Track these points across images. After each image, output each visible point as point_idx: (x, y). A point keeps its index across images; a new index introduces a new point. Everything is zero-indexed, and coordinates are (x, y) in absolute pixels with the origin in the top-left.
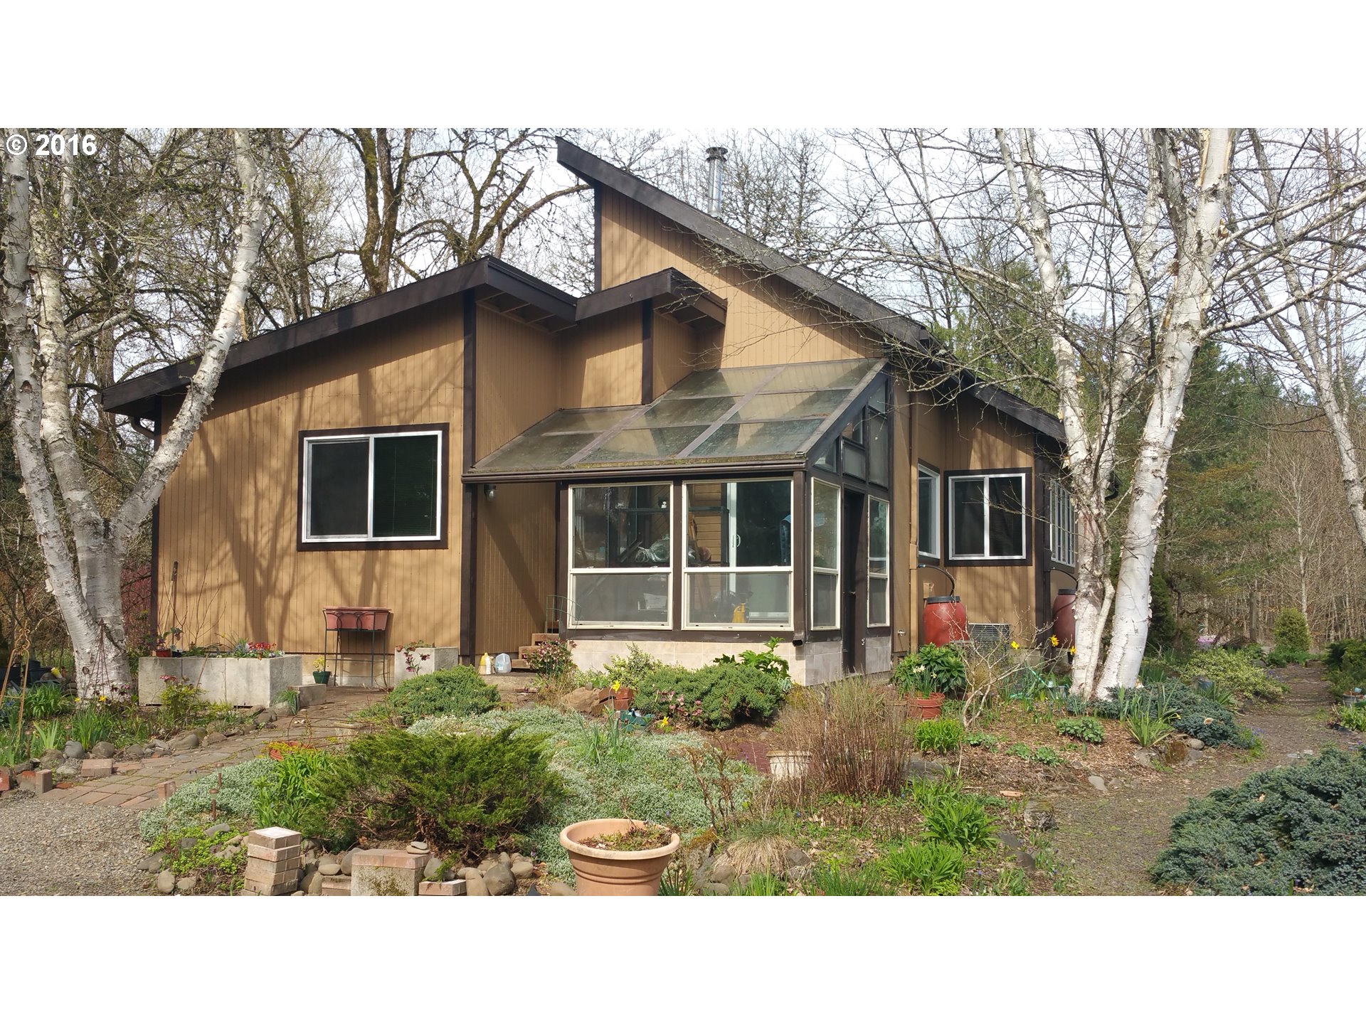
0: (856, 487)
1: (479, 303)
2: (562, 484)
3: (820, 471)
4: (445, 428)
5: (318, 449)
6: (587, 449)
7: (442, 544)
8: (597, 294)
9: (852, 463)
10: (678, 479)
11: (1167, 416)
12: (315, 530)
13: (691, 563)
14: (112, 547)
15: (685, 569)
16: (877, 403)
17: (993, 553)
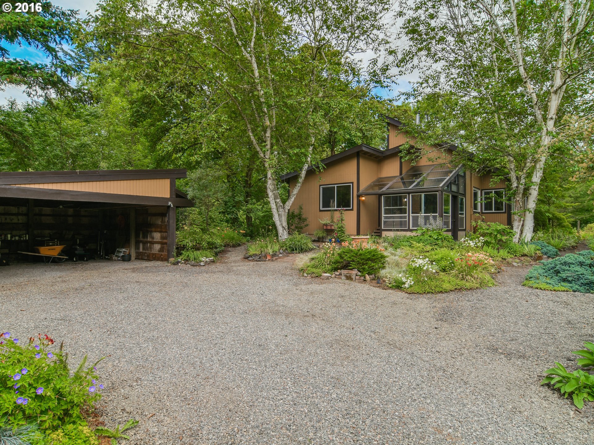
0: (456, 194)
1: (360, 154)
2: (380, 195)
3: (446, 191)
4: (352, 183)
5: (323, 188)
6: (387, 187)
7: (352, 210)
8: (388, 150)
9: (454, 188)
10: (409, 193)
11: (538, 175)
12: (323, 207)
13: (412, 213)
14: (285, 211)
15: (411, 215)
16: (461, 173)
17: (495, 210)
